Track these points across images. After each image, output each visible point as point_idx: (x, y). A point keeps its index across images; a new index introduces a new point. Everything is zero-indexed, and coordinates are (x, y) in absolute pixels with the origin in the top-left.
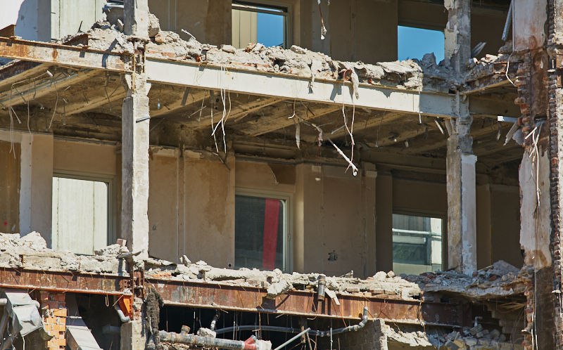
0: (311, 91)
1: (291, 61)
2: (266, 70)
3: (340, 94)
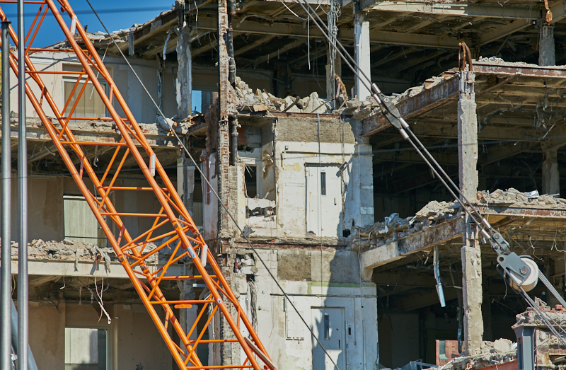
0: (76, 270)
1: (61, 251)
2: (42, 258)
3: (98, 269)
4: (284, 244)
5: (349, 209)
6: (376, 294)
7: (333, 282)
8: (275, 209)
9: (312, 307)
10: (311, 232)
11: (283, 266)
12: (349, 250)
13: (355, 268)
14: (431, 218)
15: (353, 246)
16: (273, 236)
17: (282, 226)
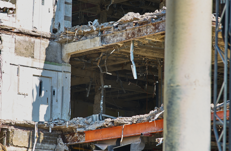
4: (20, 33)
5: (57, 16)
6: (70, 72)
7: (47, 61)
8: (15, 9)
9: (34, 75)
10: (35, 27)
11: (18, 47)
12: (56, 42)
13: (59, 54)
14: (135, 21)
15: (60, 39)
16: (13, 27)
17: (19, 21)
